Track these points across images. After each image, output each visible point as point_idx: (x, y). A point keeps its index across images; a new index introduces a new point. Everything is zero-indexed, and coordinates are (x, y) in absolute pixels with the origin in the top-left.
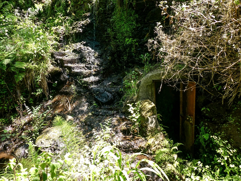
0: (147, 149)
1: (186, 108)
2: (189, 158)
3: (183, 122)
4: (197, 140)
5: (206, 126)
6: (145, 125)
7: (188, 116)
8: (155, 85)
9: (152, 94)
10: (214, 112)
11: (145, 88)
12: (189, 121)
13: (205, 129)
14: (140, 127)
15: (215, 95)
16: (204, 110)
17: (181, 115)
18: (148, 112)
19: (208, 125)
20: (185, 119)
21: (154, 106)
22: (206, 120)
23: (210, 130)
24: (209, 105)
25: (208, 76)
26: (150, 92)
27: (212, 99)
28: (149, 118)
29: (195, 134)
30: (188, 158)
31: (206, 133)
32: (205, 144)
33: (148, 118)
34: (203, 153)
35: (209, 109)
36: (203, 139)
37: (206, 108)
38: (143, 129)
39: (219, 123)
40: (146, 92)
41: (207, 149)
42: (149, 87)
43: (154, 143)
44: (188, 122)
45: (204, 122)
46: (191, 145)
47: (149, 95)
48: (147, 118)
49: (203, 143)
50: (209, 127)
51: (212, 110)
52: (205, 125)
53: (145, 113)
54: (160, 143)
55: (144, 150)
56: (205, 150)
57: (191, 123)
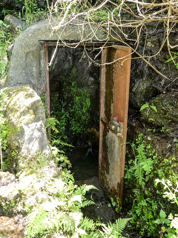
0: (16, 202)
1: (112, 104)
2: (114, 205)
3: (105, 134)
4: (130, 170)
5: (148, 142)
6: (17, 144)
7: (114, 121)
8: (47, 54)
9: (40, 73)
10: (165, 114)
11: (21, 57)
12: (115, 132)
13: (145, 148)
14: (5, 148)
15: (170, 78)
16: (145, 110)
17: (102, 120)
18: (24, 113)
19: (153, 141)
20: (109, 129)
21: (38, 101)
22: (149, 130)
23: (155, 152)
24: (157, 99)
25: (158, 37)
26: (34, 69)
27: (163, 87)
28: (25, 128)
29: (127, 159)
30: (112, 205)
31: (148, 157)
32: (144, 181)
33: (23, 129)
34: (140, 198)
35: (157, 108)
36: (141, 170)
37: (150, 104)
38: (13, 153)
39: (173, 138)
40: (24, 69)
41: (148, 190)
42: (32, 57)
43: (32, 187)
44: (114, 135)
45: (145, 134)
46: (119, 180)
47: (33, 75)
48: (21, 128)
49: (141, 178)
50: (154, 146)
51: (162, 110)
52: (147, 140)
53: (16, 116)
54: (47, 186)
55: (9, 205)
56: (144, 192)
57: (119, 137)
